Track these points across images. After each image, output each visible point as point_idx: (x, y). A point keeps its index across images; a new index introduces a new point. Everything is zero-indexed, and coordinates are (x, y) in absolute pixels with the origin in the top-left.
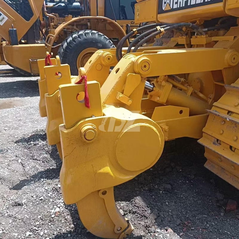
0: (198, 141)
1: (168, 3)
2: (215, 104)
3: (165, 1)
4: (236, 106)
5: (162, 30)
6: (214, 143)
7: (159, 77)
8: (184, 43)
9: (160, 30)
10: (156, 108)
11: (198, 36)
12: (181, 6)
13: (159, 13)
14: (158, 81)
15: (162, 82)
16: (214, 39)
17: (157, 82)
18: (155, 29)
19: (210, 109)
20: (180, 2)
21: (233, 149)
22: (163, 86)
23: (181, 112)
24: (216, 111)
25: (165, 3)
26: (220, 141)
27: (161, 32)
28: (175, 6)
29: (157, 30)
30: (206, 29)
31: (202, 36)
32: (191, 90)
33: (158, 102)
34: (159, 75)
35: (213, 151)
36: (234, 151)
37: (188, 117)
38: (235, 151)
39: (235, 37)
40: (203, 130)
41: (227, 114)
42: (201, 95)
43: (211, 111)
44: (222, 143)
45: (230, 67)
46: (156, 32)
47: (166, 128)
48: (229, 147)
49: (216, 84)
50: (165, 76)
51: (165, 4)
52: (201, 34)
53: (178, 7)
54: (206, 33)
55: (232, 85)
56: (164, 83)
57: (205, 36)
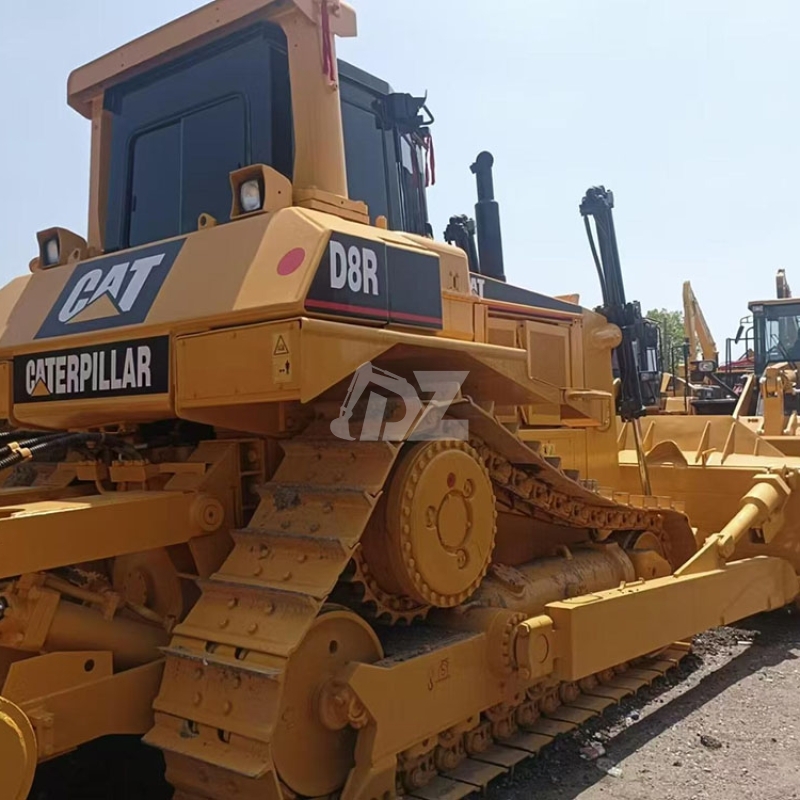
0: (144, 739)
1: (40, 378)
2: (178, 629)
3: (33, 374)
4: (222, 627)
5: (25, 451)
6: (184, 735)
7: (21, 579)
8: (94, 477)
9: (18, 452)
10: (13, 664)
11: (126, 462)
12: (76, 390)
13: (16, 401)
14: (18, 590)
15: (28, 591)
16: (165, 468)
17: (15, 592)
18: (5, 448)
19: (167, 644)
20: (73, 381)
21: (226, 736)
22: (34, 602)
23: (89, 666)
24: (181, 647)
25: (33, 378)
26: (197, 723)
27: (20, 457)
28: (61, 389)
29: (9, 451)
30: (145, 446)
31: (136, 462)
32: (113, 601)
33: (20, 648)
34: (18, 574)
35: (181, 754)
36: (228, 742)
37: (111, 677)
38: (231, 741)
39: (208, 466)
40: (155, 706)
41: (205, 651)
42: (146, 612)
43: (170, 649)
44: (201, 729)
45: (205, 535)
46: (8, 459)
47: (48, 718)
48: (215, 734)
49: (182, 579)
50: (39, 573)
51: (33, 382)
52: (134, 458)
53: (69, 391)
54: (144, 454)
55: (214, 576)
56: (34, 593)
57: (141, 463)
